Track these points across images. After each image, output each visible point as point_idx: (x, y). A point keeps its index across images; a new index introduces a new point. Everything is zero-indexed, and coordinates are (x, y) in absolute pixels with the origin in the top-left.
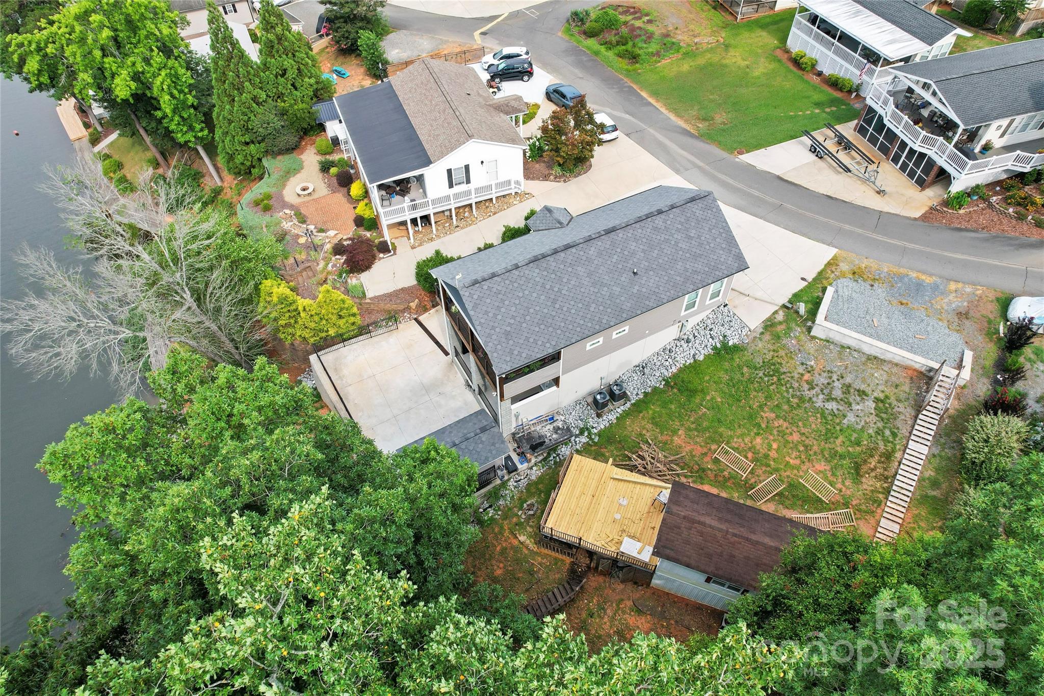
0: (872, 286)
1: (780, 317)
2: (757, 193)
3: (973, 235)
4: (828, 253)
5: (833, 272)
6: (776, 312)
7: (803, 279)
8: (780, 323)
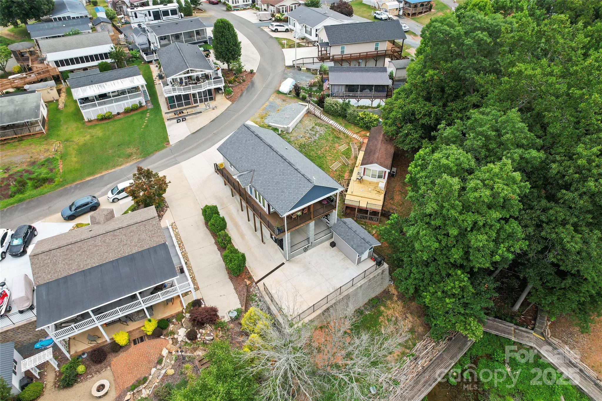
0: (269, 115)
5: (260, 123)
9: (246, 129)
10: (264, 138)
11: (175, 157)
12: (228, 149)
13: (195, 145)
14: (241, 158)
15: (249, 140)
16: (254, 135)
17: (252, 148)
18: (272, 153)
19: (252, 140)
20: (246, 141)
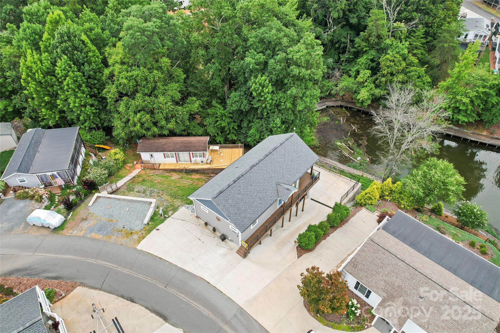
0: (124, 227)
1: (170, 213)
2: (183, 297)
3: (49, 275)
4: (143, 246)
5: (142, 234)
6: (172, 214)
7: (158, 230)
8: (170, 210)
9: (222, 194)
10: (241, 173)
11: (227, 322)
12: (245, 217)
13: (195, 304)
14: (260, 199)
15: (239, 190)
16: (234, 185)
17: (251, 185)
18: (261, 164)
19: (240, 187)
20: (239, 194)
